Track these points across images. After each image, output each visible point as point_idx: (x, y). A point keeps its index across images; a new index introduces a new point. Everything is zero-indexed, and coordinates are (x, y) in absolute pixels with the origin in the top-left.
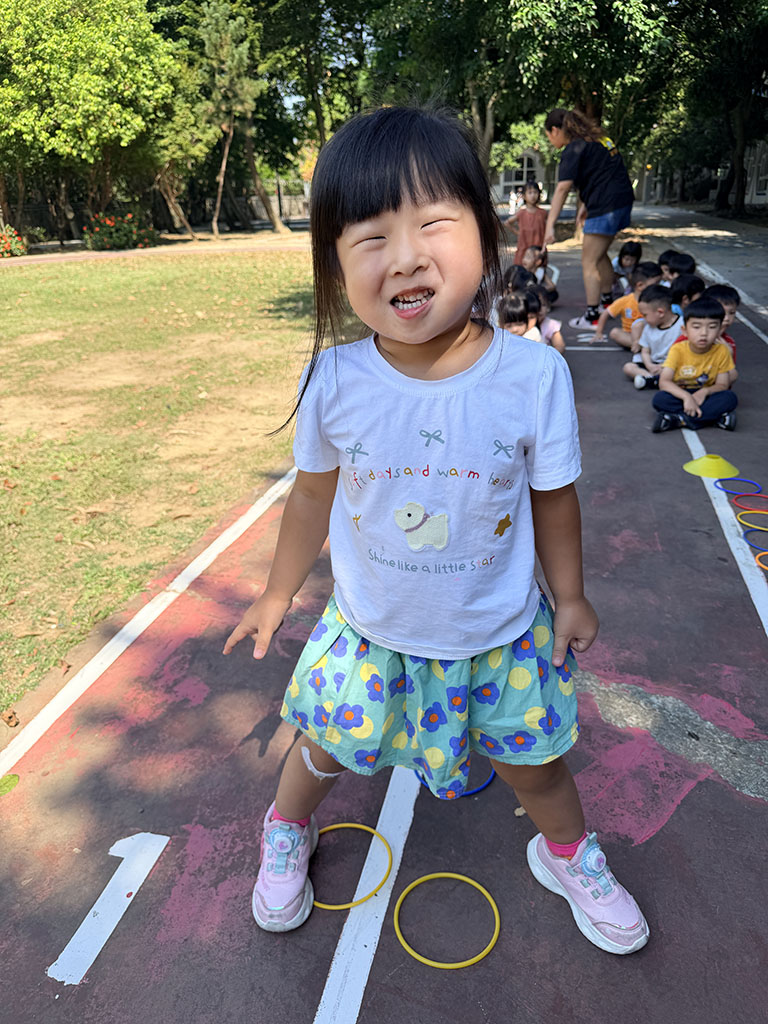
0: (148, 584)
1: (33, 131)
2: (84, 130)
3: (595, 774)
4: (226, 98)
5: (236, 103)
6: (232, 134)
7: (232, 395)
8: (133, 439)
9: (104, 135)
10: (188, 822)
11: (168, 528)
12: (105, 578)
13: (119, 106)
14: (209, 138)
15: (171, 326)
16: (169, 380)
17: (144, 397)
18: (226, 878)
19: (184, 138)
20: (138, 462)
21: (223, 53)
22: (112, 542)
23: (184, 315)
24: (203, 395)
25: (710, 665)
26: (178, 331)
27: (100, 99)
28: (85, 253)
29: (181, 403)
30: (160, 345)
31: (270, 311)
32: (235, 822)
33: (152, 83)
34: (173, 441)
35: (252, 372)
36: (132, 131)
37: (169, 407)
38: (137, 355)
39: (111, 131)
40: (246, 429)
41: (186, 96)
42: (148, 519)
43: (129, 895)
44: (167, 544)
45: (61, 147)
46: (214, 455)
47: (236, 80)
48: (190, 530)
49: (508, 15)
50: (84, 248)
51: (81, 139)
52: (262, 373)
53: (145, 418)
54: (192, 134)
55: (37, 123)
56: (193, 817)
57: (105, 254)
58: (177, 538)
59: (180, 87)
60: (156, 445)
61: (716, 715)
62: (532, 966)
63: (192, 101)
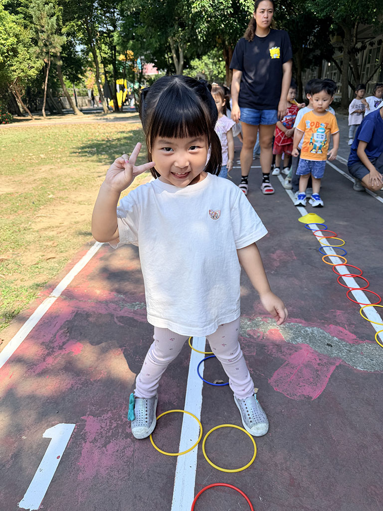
0: (39, 294)
3: (287, 367)
4: (46, 45)
5: (51, 48)
6: (50, 63)
7: (67, 195)
8: (17, 220)
10: (84, 415)
11: (44, 264)
12: (14, 293)
14: (38, 66)
15: (27, 162)
16: (31, 189)
17: (19, 198)
18: (110, 442)
19: (24, 66)
20: (21, 232)
21: (43, 22)
22: (14, 273)
23: (33, 157)
24: (51, 196)
25: (330, 311)
26: (31, 165)
29: (40, 201)
30: (23, 172)
31: (79, 153)
32: (110, 412)
33: (5, 37)
34: (38, 220)
35: (75, 183)
37: (34, 203)
38: (11, 178)
40: (77, 212)
41: (24, 44)
42: (32, 261)
43: (58, 457)
44: (45, 273)
46: (62, 226)
47: (51, 36)
48: (57, 265)
49: (189, 5)
52: (81, 184)
53: (21, 209)
54: (29, 64)
56: (86, 412)
58: (50, 269)
59: (21, 39)
60: (30, 223)
61: (338, 334)
62: (276, 465)
63: (27, 46)
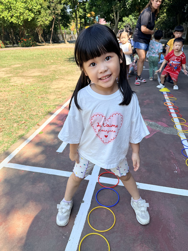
0: (57, 107)
1: (7, 17)
2: (20, 17)
4: (54, 9)
5: (56, 10)
6: (55, 18)
7: (64, 77)
8: (45, 85)
9: (25, 18)
11: (57, 99)
13: (28, 11)
14: (50, 19)
15: (46, 64)
16: (49, 74)
17: (45, 77)
19: (44, 19)
20: (48, 89)
22: (47, 101)
23: (48, 61)
24: (57, 77)
25: (161, 118)
26: (48, 65)
27: (23, 9)
28: (19, 48)
29: (53, 79)
30: (45, 67)
31: (68, 61)
33: (36, 5)
36: (31, 17)
38: (40, 69)
39: (26, 17)
40: (68, 83)
41: (44, 9)
45: (14, 21)
46: (63, 88)
47: (56, 5)
50: (19, 46)
51: (19, 19)
53: (46, 81)
54: (45, 18)
55: (8, 15)
57: (24, 48)
59: (43, 6)
60: (50, 86)
61: (161, 124)
